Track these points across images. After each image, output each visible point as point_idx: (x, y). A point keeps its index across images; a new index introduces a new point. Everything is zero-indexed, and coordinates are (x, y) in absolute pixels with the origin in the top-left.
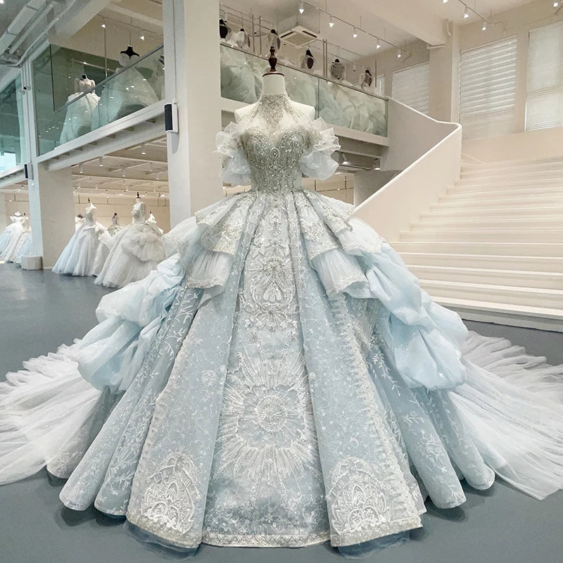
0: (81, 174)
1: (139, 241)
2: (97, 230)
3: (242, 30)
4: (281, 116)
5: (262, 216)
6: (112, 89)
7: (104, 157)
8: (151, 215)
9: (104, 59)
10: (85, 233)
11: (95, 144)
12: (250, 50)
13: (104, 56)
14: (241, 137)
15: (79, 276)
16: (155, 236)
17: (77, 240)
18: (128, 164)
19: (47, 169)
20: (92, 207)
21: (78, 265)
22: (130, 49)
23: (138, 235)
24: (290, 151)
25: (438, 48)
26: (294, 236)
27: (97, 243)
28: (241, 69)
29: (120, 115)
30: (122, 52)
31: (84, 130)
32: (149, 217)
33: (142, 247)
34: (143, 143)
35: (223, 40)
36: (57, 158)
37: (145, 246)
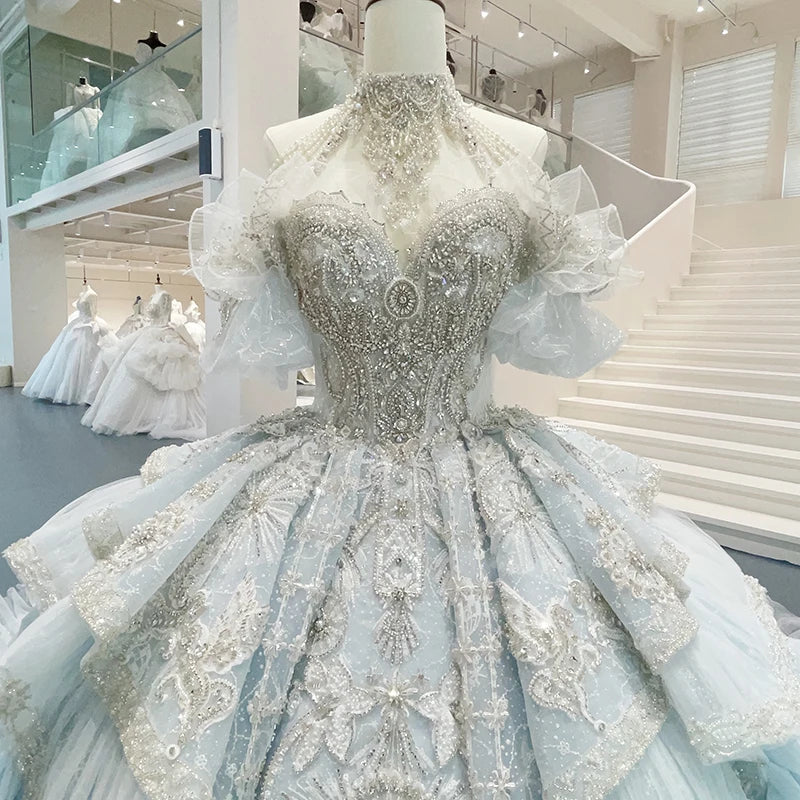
0: (78, 237)
1: (155, 358)
2: (96, 329)
3: (340, 11)
4: (431, 156)
5: (346, 550)
6: (119, 100)
7: (111, 212)
8: (193, 302)
9: (108, 51)
10: (78, 333)
11: (94, 190)
12: (353, 44)
13: (108, 47)
14: (280, 227)
15: (63, 404)
16: (184, 348)
17: (64, 345)
18: (155, 225)
19: (23, 227)
20: (90, 291)
21: (62, 386)
22: (154, 36)
23: (154, 346)
24: (463, 291)
25: (648, 61)
26: (477, 671)
27: (96, 350)
28: (335, 73)
29: (132, 145)
30: (140, 41)
31: (77, 167)
32: (189, 305)
33: (161, 367)
34: (170, 194)
35: (306, 25)
36: (38, 210)
37: (166, 366)
